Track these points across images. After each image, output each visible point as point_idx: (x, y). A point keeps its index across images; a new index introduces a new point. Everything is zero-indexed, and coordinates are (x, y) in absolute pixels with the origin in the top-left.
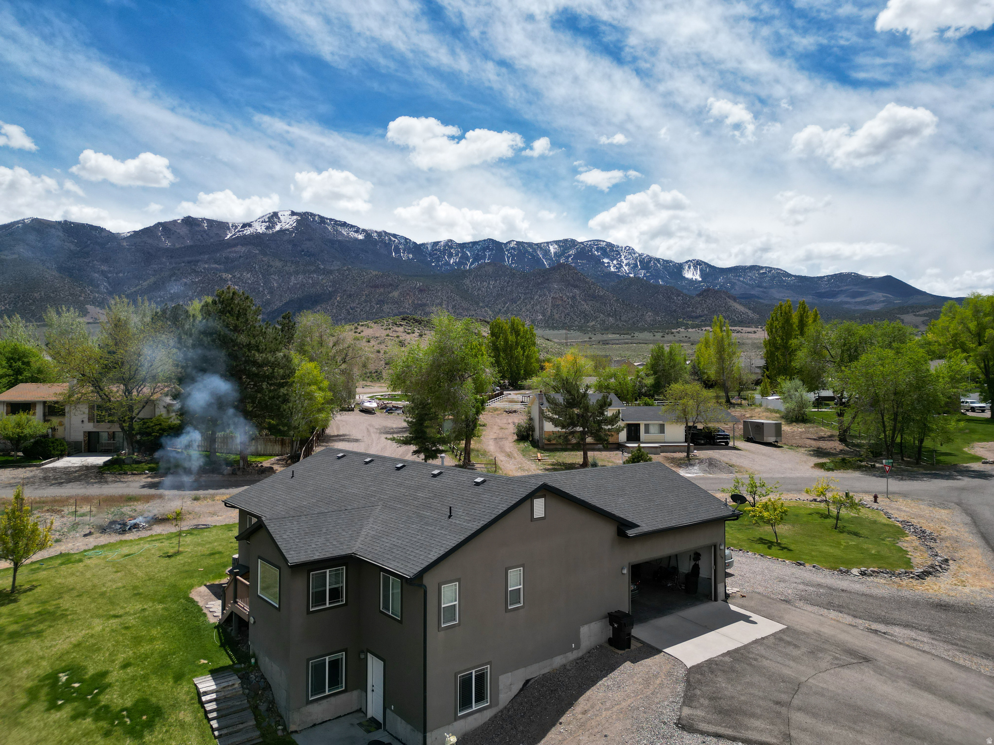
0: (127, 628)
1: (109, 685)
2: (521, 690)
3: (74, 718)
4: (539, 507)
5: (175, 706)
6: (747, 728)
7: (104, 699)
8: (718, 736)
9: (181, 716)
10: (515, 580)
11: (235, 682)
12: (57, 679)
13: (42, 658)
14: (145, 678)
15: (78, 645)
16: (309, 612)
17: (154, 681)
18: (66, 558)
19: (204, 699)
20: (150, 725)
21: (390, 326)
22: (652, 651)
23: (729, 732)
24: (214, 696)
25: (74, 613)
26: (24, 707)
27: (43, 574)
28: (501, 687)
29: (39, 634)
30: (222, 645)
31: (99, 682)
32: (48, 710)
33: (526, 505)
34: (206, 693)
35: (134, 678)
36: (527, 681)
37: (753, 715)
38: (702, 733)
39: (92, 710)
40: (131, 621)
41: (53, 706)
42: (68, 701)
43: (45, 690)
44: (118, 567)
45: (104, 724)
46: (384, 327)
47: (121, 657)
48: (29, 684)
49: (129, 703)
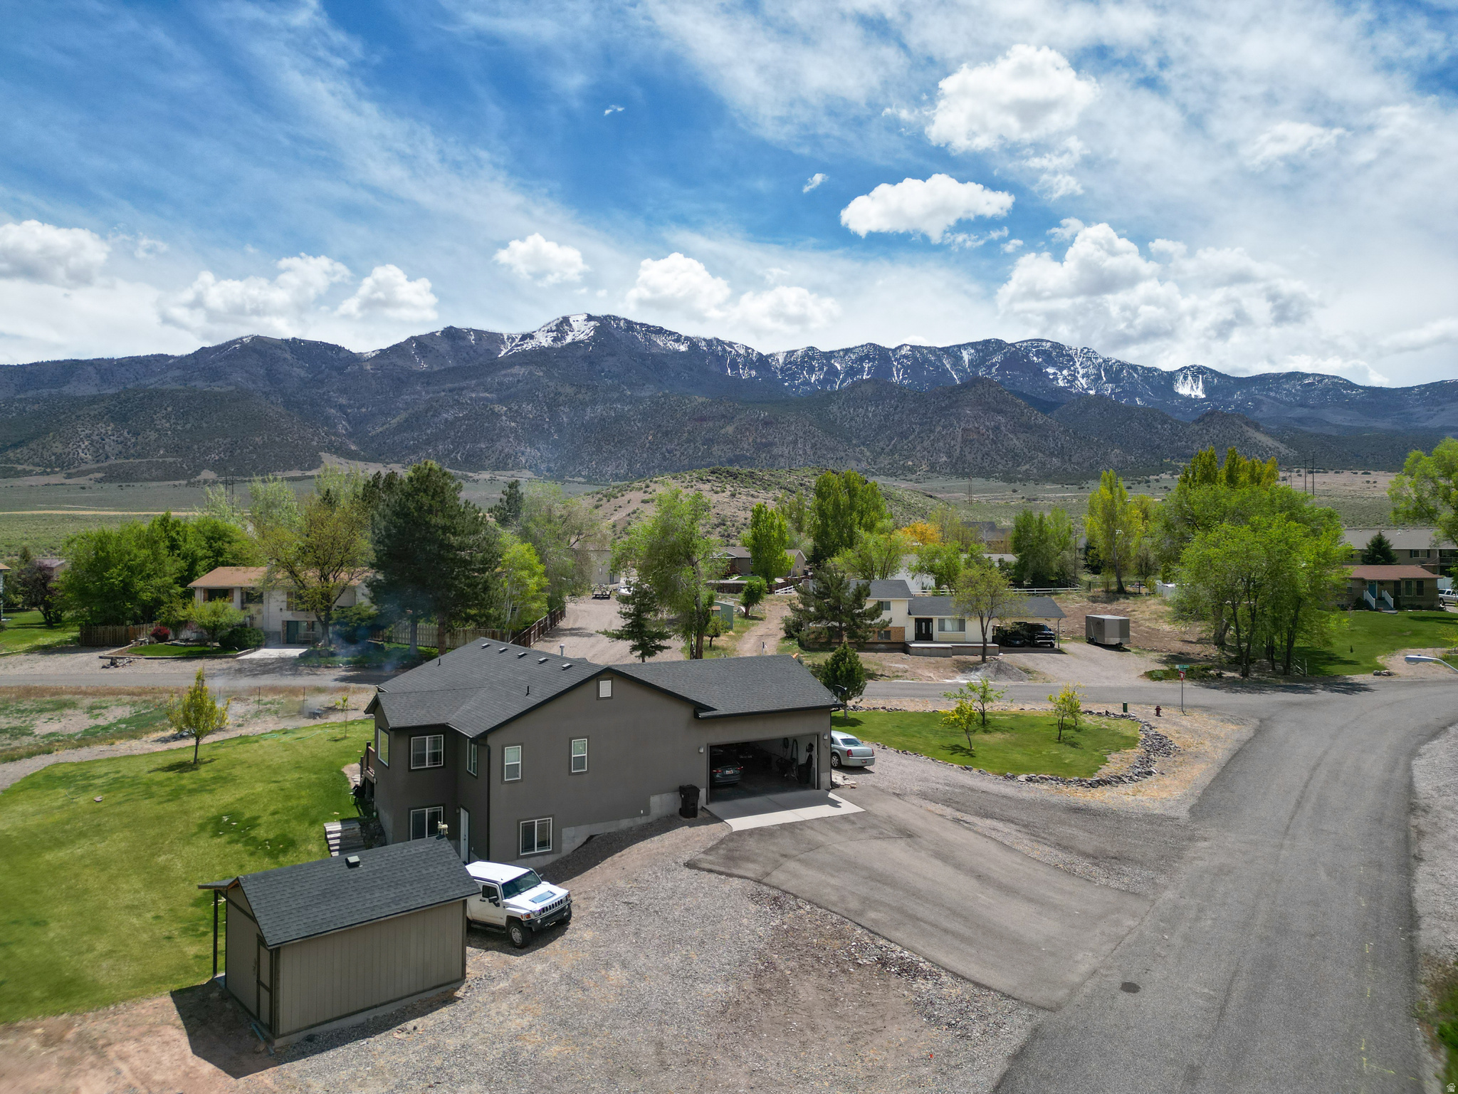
0: (282, 790)
1: (259, 825)
2: (585, 843)
3: (229, 843)
4: (605, 688)
5: (307, 840)
6: (740, 867)
7: (253, 833)
8: (710, 871)
9: (310, 847)
10: (580, 749)
11: (357, 827)
12: (221, 819)
13: (212, 806)
14: (287, 821)
15: (242, 799)
16: (410, 770)
17: (294, 824)
18: (244, 739)
19: (329, 836)
20: (285, 851)
21: (694, 483)
22: (717, 819)
23: (722, 869)
24: (339, 835)
25: (242, 778)
26: (195, 834)
27: (222, 751)
28: (564, 837)
29: (211, 791)
30: (356, 804)
31: (253, 823)
32: (212, 837)
33: (593, 684)
34: (331, 833)
35: (278, 821)
36: (592, 837)
37: (754, 861)
38: (699, 869)
39: (244, 839)
40: (288, 785)
41: (215, 834)
42: (226, 833)
43: (211, 825)
44: (287, 747)
45: (251, 848)
46: (685, 484)
47: (272, 808)
48: (200, 821)
49: (271, 836)
